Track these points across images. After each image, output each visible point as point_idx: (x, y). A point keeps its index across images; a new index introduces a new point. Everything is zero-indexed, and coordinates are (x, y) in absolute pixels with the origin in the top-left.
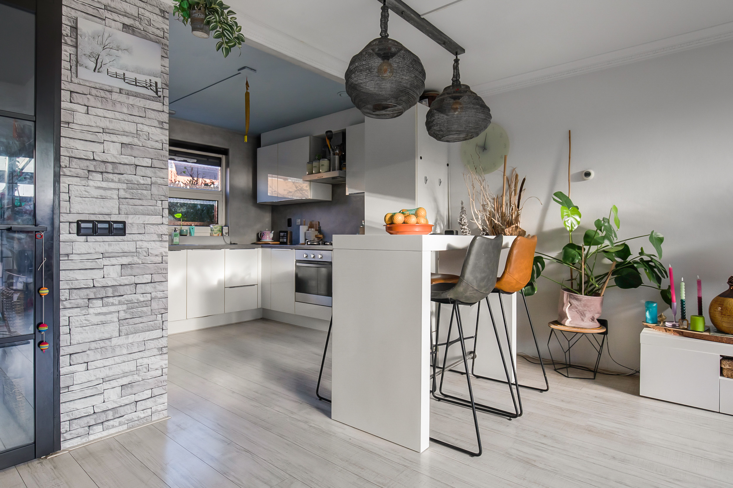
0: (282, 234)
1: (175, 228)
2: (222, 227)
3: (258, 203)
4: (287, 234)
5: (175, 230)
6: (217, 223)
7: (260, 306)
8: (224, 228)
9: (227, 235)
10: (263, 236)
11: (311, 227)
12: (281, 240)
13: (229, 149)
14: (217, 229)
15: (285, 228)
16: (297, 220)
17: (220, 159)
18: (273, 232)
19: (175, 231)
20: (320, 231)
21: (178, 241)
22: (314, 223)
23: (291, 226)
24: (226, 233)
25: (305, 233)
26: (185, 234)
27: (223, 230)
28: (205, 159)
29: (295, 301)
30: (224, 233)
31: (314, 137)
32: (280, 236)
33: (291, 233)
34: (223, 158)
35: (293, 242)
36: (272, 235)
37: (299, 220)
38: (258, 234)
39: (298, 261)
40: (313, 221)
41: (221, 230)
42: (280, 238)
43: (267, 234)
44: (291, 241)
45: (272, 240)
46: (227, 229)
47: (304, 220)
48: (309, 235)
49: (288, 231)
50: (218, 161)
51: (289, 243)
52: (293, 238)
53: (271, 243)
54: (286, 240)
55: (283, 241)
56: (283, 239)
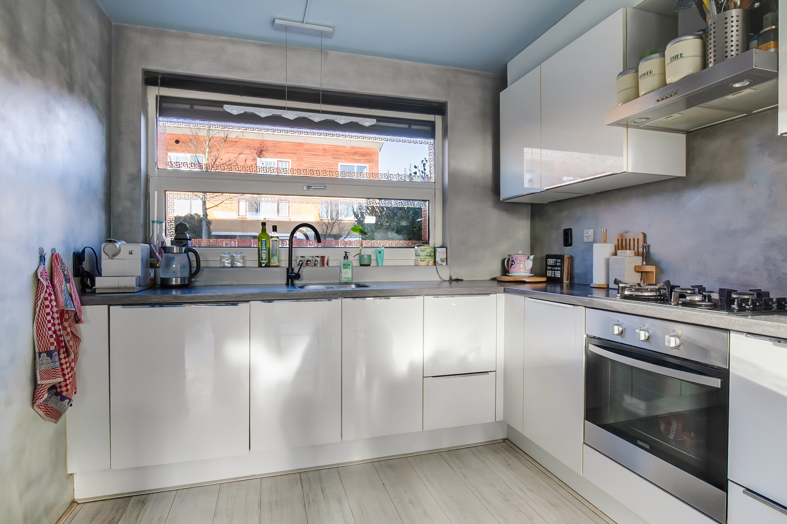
0: (551, 261)
1: (346, 252)
2: (435, 248)
3: (501, 200)
4: (562, 262)
5: (346, 255)
6: (427, 243)
7: (500, 417)
8: (438, 250)
9: (444, 264)
10: (512, 265)
11: (621, 245)
12: (549, 274)
13: (447, 102)
14: (426, 253)
15: (557, 247)
16: (586, 231)
17: (432, 124)
18: (532, 257)
19: (346, 257)
20: (647, 257)
21: (350, 277)
22: (629, 236)
23: (571, 245)
24: (442, 260)
25: (608, 261)
26: (366, 263)
27: (437, 254)
28: (406, 126)
29: (584, 443)
30: (438, 259)
31: (634, 8)
32: (547, 265)
33: (571, 258)
34: (438, 120)
35: (576, 281)
36: (529, 264)
37: (591, 232)
38: (503, 261)
39: (590, 338)
40: (627, 232)
41: (433, 254)
42: (548, 270)
43: (518, 261)
44: (571, 277)
45: (531, 273)
46: (445, 252)
47: (604, 230)
48: (616, 267)
49: (564, 256)
50: (428, 128)
51: (567, 280)
52: (576, 270)
53: (526, 281)
54: (560, 274)
55: (554, 275)
56: (554, 273)
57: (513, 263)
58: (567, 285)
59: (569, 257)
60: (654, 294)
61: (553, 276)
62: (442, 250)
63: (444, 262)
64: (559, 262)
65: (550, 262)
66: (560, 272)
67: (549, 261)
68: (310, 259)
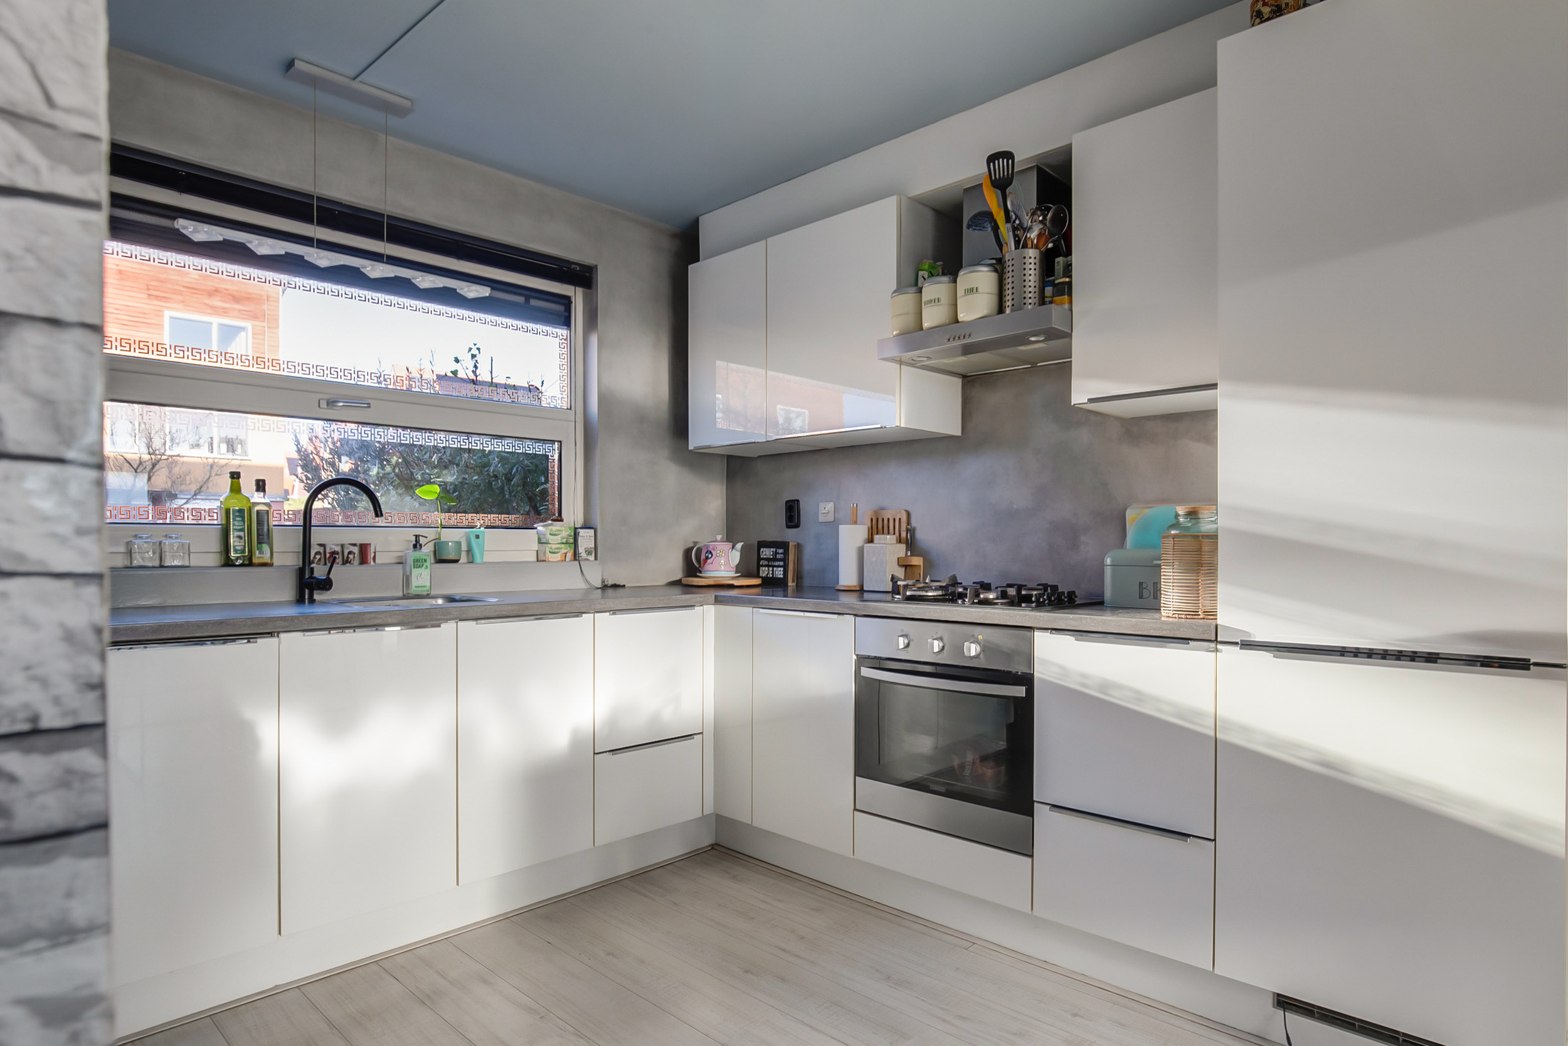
0: (767, 553)
1: (417, 536)
2: (576, 529)
3: (691, 447)
4: (786, 553)
5: (417, 541)
6: (560, 519)
7: (709, 810)
8: (582, 532)
9: (592, 558)
10: (707, 558)
11: (877, 527)
12: (764, 572)
13: (596, 266)
14: (558, 539)
15: (775, 529)
16: (822, 506)
17: (566, 301)
18: (739, 546)
19: (417, 545)
20: (911, 543)
21: (428, 584)
22: (888, 515)
23: (797, 526)
24: (589, 552)
25: (861, 552)
26: (452, 557)
27: (580, 539)
28: (520, 299)
29: (856, 811)
30: (581, 550)
32: (759, 559)
33: (799, 547)
34: (577, 295)
35: (807, 582)
36: (735, 557)
37: (830, 506)
38: (687, 552)
39: (863, 660)
40: (883, 509)
41: (572, 541)
42: (763, 566)
43: (718, 552)
44: (799, 577)
45: (737, 572)
46: (592, 536)
47: (853, 505)
48: (874, 559)
49: (789, 543)
50: (560, 308)
51: (793, 581)
52: (807, 566)
53: (736, 584)
54: (782, 573)
55: (773, 574)
56: (773, 570)
57: (710, 556)
58: (793, 590)
59: (796, 545)
60: (940, 593)
61: (771, 576)
62: (588, 532)
63: (591, 554)
64: (781, 554)
65: (764, 553)
66: (782, 569)
67: (762, 552)
68: (338, 549)
